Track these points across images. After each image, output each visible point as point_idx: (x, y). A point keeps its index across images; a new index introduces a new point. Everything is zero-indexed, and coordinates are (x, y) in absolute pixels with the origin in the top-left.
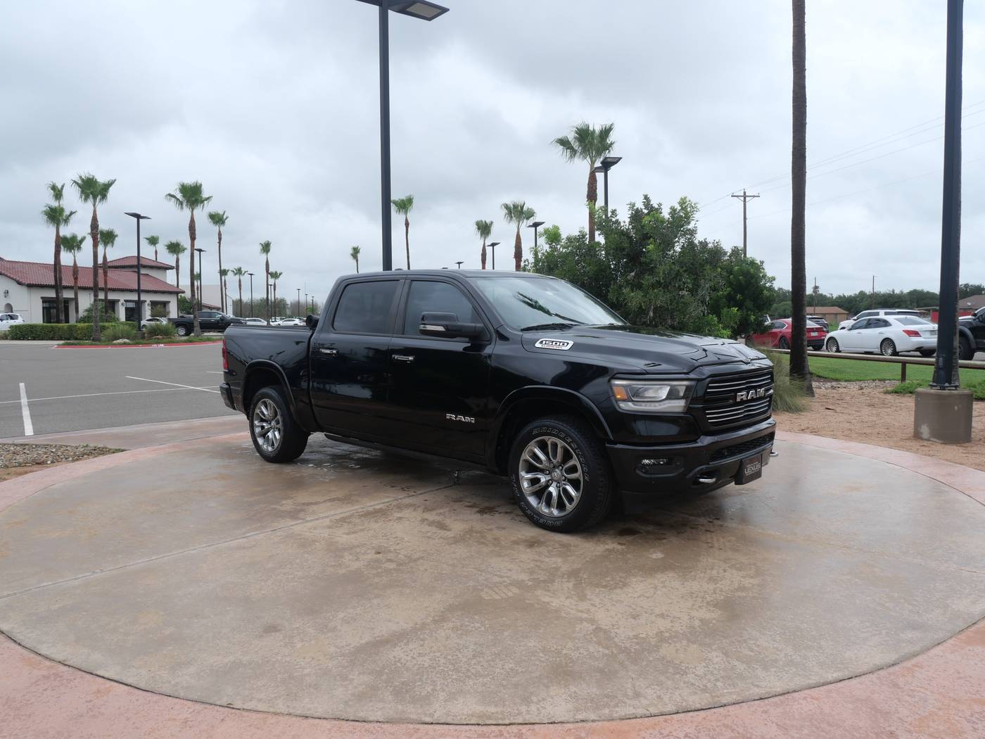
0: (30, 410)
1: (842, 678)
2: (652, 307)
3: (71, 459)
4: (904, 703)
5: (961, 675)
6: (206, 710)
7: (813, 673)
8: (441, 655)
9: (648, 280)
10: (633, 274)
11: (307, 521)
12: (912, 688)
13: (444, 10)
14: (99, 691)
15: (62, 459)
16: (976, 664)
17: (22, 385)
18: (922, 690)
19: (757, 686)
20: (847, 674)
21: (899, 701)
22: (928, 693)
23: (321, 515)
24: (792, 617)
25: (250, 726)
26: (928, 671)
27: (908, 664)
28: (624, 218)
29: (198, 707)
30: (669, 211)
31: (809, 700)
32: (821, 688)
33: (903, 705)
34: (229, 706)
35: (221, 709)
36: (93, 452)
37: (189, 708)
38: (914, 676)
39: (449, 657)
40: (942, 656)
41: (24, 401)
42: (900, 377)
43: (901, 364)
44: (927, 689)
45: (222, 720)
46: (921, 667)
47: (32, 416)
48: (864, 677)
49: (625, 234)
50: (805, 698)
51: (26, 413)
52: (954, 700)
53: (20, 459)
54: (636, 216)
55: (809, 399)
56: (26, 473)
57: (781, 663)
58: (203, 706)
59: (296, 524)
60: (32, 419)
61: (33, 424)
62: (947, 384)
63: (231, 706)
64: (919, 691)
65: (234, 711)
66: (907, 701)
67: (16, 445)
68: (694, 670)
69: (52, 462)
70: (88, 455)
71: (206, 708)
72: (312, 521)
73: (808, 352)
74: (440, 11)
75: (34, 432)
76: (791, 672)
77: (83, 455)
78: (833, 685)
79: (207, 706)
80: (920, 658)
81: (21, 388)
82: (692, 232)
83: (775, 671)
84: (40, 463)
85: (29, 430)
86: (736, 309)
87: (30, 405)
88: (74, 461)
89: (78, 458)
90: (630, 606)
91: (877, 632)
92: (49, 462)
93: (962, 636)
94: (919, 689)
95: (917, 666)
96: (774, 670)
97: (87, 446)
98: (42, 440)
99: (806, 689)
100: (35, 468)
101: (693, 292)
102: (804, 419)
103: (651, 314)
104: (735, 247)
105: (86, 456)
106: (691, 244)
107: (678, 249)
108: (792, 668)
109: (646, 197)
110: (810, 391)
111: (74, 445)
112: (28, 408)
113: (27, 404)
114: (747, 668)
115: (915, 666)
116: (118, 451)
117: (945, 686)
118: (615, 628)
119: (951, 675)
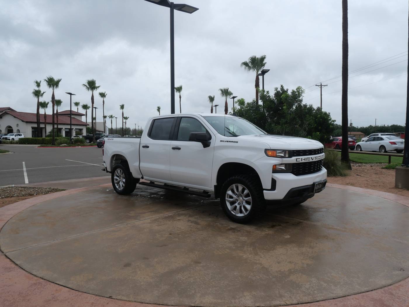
0: (27, 173)
1: (368, 290)
2: (284, 132)
4: (396, 302)
6: (101, 299)
7: (356, 288)
8: (198, 278)
9: (283, 121)
10: (276, 118)
11: (141, 220)
12: (399, 295)
14: (57, 290)
15: (40, 193)
17: (24, 163)
18: (403, 296)
19: (332, 293)
20: (370, 288)
21: (394, 301)
22: (406, 297)
23: (147, 218)
25: (119, 306)
26: (406, 288)
27: (397, 285)
28: (272, 94)
29: (98, 298)
30: (291, 92)
31: (355, 299)
32: (360, 295)
34: (110, 297)
35: (107, 299)
36: (53, 190)
37: (94, 298)
38: (399, 290)
39: (201, 278)
41: (25, 169)
42: (388, 162)
43: (388, 156)
44: (405, 296)
45: (108, 303)
46: (403, 286)
47: (28, 176)
48: (378, 290)
49: (272, 101)
51: (25, 174)
53: (23, 193)
54: (277, 94)
55: (349, 171)
56: (26, 199)
57: (342, 283)
58: (100, 297)
59: (136, 221)
60: (28, 177)
61: (28, 179)
64: (402, 297)
65: (112, 300)
67: (22, 187)
68: (305, 286)
69: (36, 195)
70: (51, 192)
71: (101, 298)
72: (143, 220)
73: (349, 151)
74: (195, 9)
75: (29, 182)
76: (346, 287)
77: (49, 192)
78: (364, 293)
79: (101, 297)
80: (402, 283)
82: (301, 101)
83: (339, 287)
84: (31, 195)
85: (27, 181)
86: (319, 132)
87: (27, 171)
88: (45, 194)
89: (47, 193)
90: (277, 258)
91: (383, 271)
92: (35, 195)
95: (401, 286)
97: (50, 188)
98: (32, 185)
99: (353, 295)
100: (29, 197)
101: (301, 126)
102: (348, 180)
105: (50, 192)
106: (300, 105)
107: (294, 108)
109: (282, 86)
110: (350, 168)
111: (45, 188)
112: (26, 172)
113: (26, 170)
114: (327, 285)
115: (399, 285)
116: (63, 190)
118: (270, 267)
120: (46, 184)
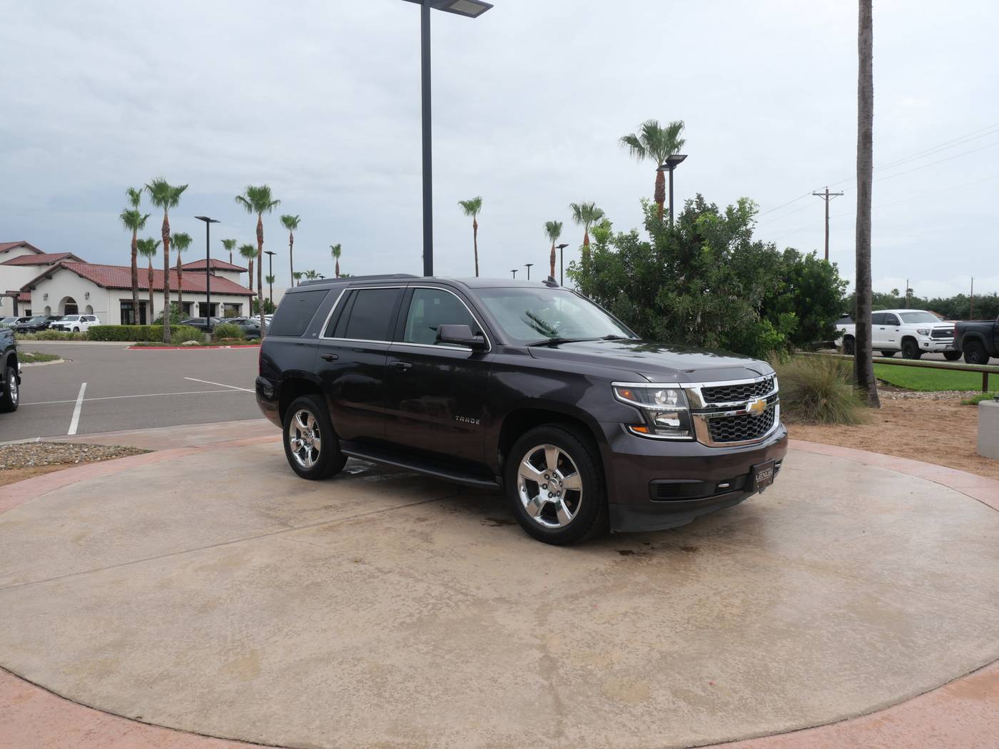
0: (81, 410)
2: (700, 313)
3: (99, 459)
5: (935, 733)
6: (113, 723)
7: (763, 721)
8: (370, 677)
9: (697, 283)
10: (683, 278)
11: (295, 529)
13: (488, 7)
14: (20, 697)
16: (958, 720)
17: (84, 385)
19: (695, 732)
20: (802, 723)
23: (311, 523)
24: (764, 654)
25: (148, 742)
26: (898, 726)
27: (878, 716)
29: (108, 718)
30: (726, 210)
32: (767, 739)
34: (138, 720)
35: (129, 722)
36: (122, 452)
37: (98, 719)
38: (879, 731)
39: (379, 680)
40: (920, 709)
41: (80, 400)
42: (981, 386)
43: (982, 373)
45: (125, 734)
46: (892, 721)
47: (82, 416)
48: (821, 728)
49: (676, 235)
51: (77, 412)
53: (51, 458)
54: (689, 217)
55: (874, 409)
56: (50, 472)
57: (732, 707)
58: (113, 717)
59: (282, 532)
60: (79, 420)
61: (79, 424)
63: (139, 720)
67: (55, 444)
68: (632, 710)
69: (79, 462)
70: (117, 455)
71: (114, 720)
72: (299, 528)
73: (873, 358)
74: (483, 7)
75: (77, 431)
76: (740, 717)
77: (112, 455)
78: (782, 736)
79: (117, 718)
80: (894, 710)
81: (82, 387)
82: (748, 233)
83: (721, 716)
84: (67, 463)
85: (73, 429)
86: (794, 314)
87: (84, 405)
88: (101, 461)
89: (107, 457)
90: (590, 634)
91: (855, 677)
92: (76, 462)
93: (952, 686)
95: (888, 720)
96: (720, 714)
97: (118, 447)
98: (81, 440)
99: (751, 738)
100: (62, 467)
101: (744, 295)
102: (863, 432)
103: (699, 320)
105: (114, 457)
106: (745, 244)
107: (732, 249)
108: (742, 713)
109: (699, 197)
110: (875, 401)
111: (107, 445)
112: (80, 408)
113: (81, 403)
114: (691, 710)
115: (883, 718)
116: (145, 452)
117: (911, 745)
118: (564, 657)
119: (923, 732)
120: (112, 439)
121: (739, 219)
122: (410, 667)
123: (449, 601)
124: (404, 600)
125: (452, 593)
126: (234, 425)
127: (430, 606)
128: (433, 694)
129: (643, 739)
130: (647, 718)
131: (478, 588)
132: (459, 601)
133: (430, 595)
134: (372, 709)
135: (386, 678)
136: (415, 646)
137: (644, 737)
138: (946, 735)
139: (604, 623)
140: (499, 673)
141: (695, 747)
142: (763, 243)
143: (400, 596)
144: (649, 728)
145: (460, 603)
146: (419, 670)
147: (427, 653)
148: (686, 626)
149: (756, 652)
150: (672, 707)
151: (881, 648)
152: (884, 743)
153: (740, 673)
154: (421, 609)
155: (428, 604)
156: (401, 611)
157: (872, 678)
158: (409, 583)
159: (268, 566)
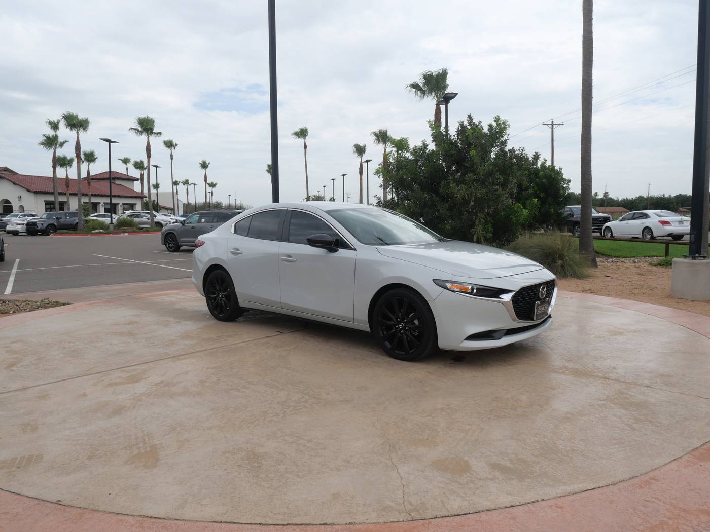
0: (15, 277)
1: (585, 489)
2: (473, 198)
3: (28, 310)
4: (638, 512)
5: (692, 488)
6: (37, 506)
7: (562, 484)
8: (249, 463)
9: (470, 176)
10: (459, 174)
12: (647, 499)
15: (22, 310)
17: (18, 260)
18: (656, 501)
19: (510, 495)
22: (661, 503)
25: (67, 520)
26: (663, 484)
27: (646, 477)
28: (453, 132)
29: (34, 502)
30: (488, 127)
31: (554, 508)
33: (637, 514)
34: (58, 503)
35: (51, 505)
36: (47, 305)
37: (25, 503)
38: (650, 488)
40: (677, 470)
41: (14, 271)
42: (664, 253)
43: (665, 244)
44: (660, 500)
45: (47, 514)
46: (658, 480)
47: (15, 281)
48: (607, 488)
49: (453, 144)
50: (550, 506)
51: (12, 279)
52: (684, 510)
54: (462, 130)
55: (593, 269)
57: (535, 474)
58: (37, 501)
60: (14, 284)
61: (13, 287)
62: (697, 255)
63: (60, 503)
64: (653, 502)
65: (60, 507)
66: (640, 511)
68: (458, 480)
69: (13, 313)
70: (42, 307)
71: (38, 504)
75: (12, 292)
76: (542, 482)
77: (39, 307)
78: (578, 495)
79: (41, 502)
80: (658, 472)
81: (16, 262)
82: (504, 143)
83: (528, 482)
84: (4, 313)
85: (8, 290)
86: (537, 199)
87: (17, 274)
88: (30, 311)
89: (33, 308)
90: (417, 424)
91: (623, 449)
92: (11, 312)
93: (696, 453)
94: (654, 500)
95: (655, 480)
96: (527, 480)
97: (44, 301)
98: (15, 297)
101: (504, 185)
102: (586, 284)
103: (472, 203)
104: (536, 153)
106: (502, 150)
107: (493, 155)
108: (544, 479)
109: (469, 116)
110: (595, 265)
111: (35, 300)
113: (15, 273)
114: (504, 478)
115: (652, 479)
116: (64, 304)
117: (677, 497)
118: (400, 442)
119: (683, 487)
120: (37, 296)
121: (498, 131)
122: (280, 454)
123: (305, 404)
124: (270, 404)
125: (307, 397)
126: (132, 285)
127: (292, 408)
128: (300, 474)
129: (471, 502)
130: (472, 485)
131: (327, 394)
132: (314, 404)
133: (290, 400)
134: (252, 487)
135: (261, 463)
136: (282, 438)
137: (472, 500)
138: (700, 489)
139: (428, 416)
140: (351, 456)
141: (512, 506)
142: (515, 149)
143: (267, 401)
144: (474, 493)
145: (315, 405)
146: (287, 455)
147: (292, 443)
148: (489, 416)
149: (546, 434)
150: (490, 477)
151: (637, 428)
152: (656, 497)
153: (537, 449)
154: (284, 410)
155: (290, 407)
156: (268, 412)
157: (635, 449)
158: (273, 392)
159: (161, 382)
